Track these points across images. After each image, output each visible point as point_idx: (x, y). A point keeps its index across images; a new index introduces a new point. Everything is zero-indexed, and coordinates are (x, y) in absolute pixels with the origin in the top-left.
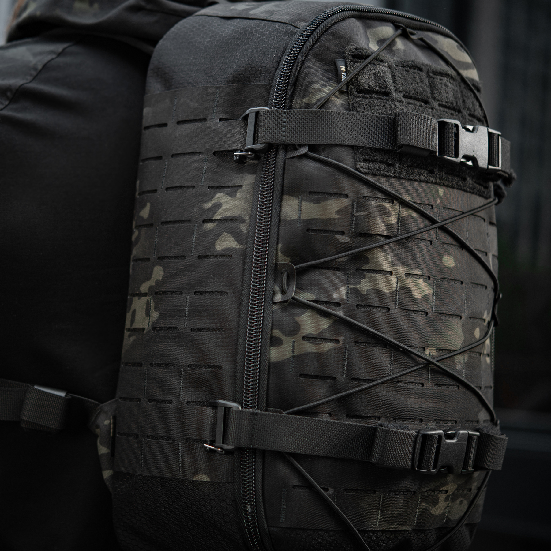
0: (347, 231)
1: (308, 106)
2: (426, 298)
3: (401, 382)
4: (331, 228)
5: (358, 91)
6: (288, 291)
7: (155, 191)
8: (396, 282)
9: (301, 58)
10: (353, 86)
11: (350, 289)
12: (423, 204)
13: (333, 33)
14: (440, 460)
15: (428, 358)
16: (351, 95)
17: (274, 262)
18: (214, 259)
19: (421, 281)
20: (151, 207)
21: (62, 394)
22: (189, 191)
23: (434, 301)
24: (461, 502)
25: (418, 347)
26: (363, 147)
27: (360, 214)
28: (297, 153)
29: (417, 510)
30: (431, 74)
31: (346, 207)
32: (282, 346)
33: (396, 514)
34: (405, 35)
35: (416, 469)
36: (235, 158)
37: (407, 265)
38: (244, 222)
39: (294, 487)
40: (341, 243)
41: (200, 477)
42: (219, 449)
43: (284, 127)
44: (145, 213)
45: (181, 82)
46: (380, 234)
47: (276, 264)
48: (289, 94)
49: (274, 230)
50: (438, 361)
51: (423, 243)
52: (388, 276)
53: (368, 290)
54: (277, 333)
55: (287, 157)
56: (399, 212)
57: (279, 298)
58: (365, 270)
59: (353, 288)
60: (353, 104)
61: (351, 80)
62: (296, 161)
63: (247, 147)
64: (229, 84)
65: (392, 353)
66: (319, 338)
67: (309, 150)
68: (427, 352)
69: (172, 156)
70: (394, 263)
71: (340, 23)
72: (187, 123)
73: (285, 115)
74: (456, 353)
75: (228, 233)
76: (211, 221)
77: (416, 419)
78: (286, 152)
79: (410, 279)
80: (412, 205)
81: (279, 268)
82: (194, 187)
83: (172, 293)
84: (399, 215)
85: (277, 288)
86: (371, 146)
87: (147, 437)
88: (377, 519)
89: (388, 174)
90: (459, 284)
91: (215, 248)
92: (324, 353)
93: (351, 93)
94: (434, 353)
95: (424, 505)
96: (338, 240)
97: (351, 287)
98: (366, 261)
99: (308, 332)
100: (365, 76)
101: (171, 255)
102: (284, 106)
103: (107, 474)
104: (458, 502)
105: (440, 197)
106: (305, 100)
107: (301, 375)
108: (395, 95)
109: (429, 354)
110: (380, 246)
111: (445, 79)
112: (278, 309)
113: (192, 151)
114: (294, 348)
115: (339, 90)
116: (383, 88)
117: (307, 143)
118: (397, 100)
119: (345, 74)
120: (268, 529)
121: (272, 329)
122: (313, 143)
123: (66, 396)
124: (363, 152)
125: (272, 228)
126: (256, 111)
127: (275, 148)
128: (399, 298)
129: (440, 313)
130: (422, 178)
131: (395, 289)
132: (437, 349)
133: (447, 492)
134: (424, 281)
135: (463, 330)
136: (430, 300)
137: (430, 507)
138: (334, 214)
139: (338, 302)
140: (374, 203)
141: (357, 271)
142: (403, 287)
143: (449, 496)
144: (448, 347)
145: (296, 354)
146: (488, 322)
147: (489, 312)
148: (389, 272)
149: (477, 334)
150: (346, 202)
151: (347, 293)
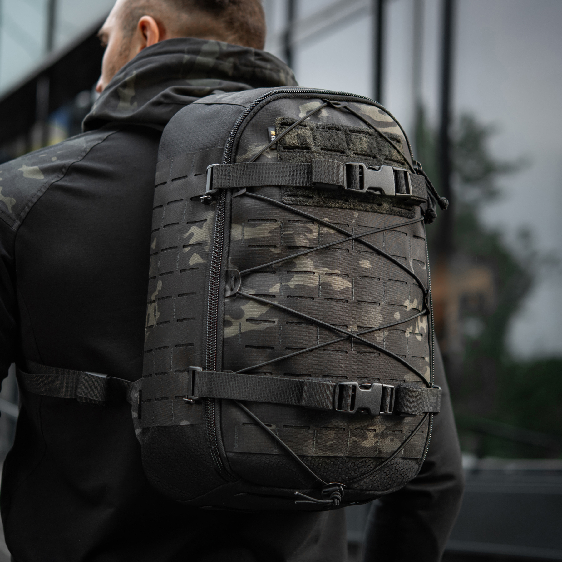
0: (278, 245)
1: (246, 160)
2: (346, 290)
3: (327, 350)
4: (265, 244)
5: (284, 148)
6: (235, 289)
7: (158, 229)
8: (318, 279)
9: (241, 128)
10: (281, 144)
11: (283, 285)
12: (340, 224)
13: (266, 109)
14: (356, 403)
15: (350, 334)
16: (279, 151)
17: (225, 269)
18: (189, 271)
19: (340, 278)
20: (156, 240)
21: (104, 376)
22: (175, 226)
23: (353, 292)
24: (392, 440)
25: (341, 325)
26: (287, 186)
27: (286, 233)
28: (239, 194)
29: (349, 443)
30: (348, 132)
31: (276, 228)
32: (232, 327)
33: (328, 444)
34: (329, 106)
35: (337, 409)
36: (202, 201)
37: (327, 267)
38: (207, 245)
39: (244, 424)
40: (274, 254)
41: (184, 423)
42: (191, 401)
43: (229, 176)
44: (153, 245)
45: (175, 152)
46: (303, 246)
47: (227, 271)
48: (233, 153)
49: (226, 248)
50: (358, 335)
51: (340, 251)
52: (312, 275)
53: (295, 285)
54: (228, 317)
55: (233, 197)
56: (319, 230)
57: (229, 294)
58: (293, 272)
59: (285, 285)
60: (280, 157)
61: (279, 140)
62: (239, 199)
63: (207, 192)
64: (201, 150)
65: (318, 329)
66: (259, 320)
67: (247, 191)
68: (349, 329)
69: (168, 204)
70: (316, 266)
71: (273, 102)
72: (177, 180)
73: (229, 168)
74: (374, 329)
75: (196, 253)
76: (187, 246)
77: (341, 376)
78: (232, 194)
79: (329, 277)
80: (329, 225)
81: (229, 273)
82: (178, 223)
83: (167, 297)
84: (319, 232)
85: (228, 287)
86: (293, 185)
87: (156, 400)
88: (313, 447)
89: (308, 204)
90: (376, 281)
91: (189, 264)
92: (263, 331)
93: (279, 149)
94: (355, 329)
95: (354, 439)
96: (272, 252)
97: (284, 284)
98: (294, 265)
99: (250, 316)
100: (290, 137)
101: (166, 272)
102: (230, 162)
103: (138, 431)
104: (389, 439)
105: (355, 218)
106: (244, 157)
107: (246, 346)
108: (314, 149)
109: (352, 330)
110: (304, 255)
111: (360, 135)
112: (229, 301)
113: (179, 199)
114: (240, 328)
115: (270, 148)
116: (304, 145)
117: (245, 186)
118: (316, 152)
119: (275, 137)
120: (226, 454)
121: (224, 314)
122: (250, 186)
123: (107, 377)
124: (287, 189)
125: (224, 247)
126: (212, 167)
127: (224, 191)
128: (321, 290)
129: (359, 301)
130: (337, 205)
131: (318, 284)
132: (358, 327)
133: (375, 430)
134: (342, 278)
135: (382, 313)
136: (350, 292)
137: (359, 441)
138: (267, 233)
139: (274, 295)
140: (298, 225)
141: (287, 273)
142: (324, 282)
143: (378, 434)
144: (367, 325)
145: (242, 332)
146: (413, 309)
147: (413, 301)
148: (311, 272)
149: (397, 316)
150: (276, 225)
151: (280, 288)
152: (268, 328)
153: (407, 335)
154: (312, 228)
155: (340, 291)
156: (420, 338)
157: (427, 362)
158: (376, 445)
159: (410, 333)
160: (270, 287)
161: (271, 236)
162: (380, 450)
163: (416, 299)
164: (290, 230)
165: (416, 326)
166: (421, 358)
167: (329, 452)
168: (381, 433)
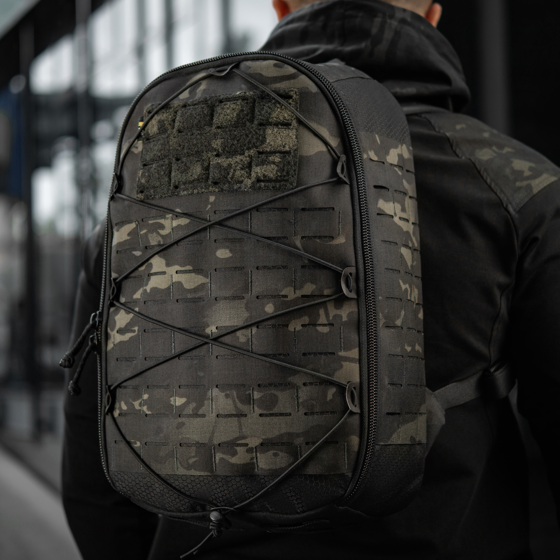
2: (201, 287)
5: (147, 139)
8: (170, 279)
10: (145, 136)
19: (193, 275)
24: (276, 455)
27: (142, 232)
31: (133, 230)
32: (110, 340)
33: (191, 461)
37: (178, 264)
40: (137, 257)
46: (156, 244)
52: (163, 276)
53: (151, 289)
54: (109, 330)
56: (172, 224)
58: (151, 274)
59: (144, 289)
60: (143, 150)
66: (125, 330)
68: (208, 330)
70: (168, 265)
77: (199, 386)
79: (180, 275)
92: (127, 341)
93: (143, 142)
94: (214, 330)
95: (220, 455)
96: (135, 255)
98: (151, 266)
99: (120, 326)
104: (271, 453)
105: (211, 203)
109: (211, 332)
110: (157, 253)
114: (114, 339)
121: (107, 327)
128: (173, 291)
129: (217, 298)
131: (169, 284)
132: (217, 327)
133: (247, 445)
134: (196, 274)
135: (247, 308)
136: (206, 288)
137: (227, 457)
138: (126, 236)
139: (136, 301)
140: (150, 222)
141: (149, 276)
142: (176, 282)
143: (252, 448)
144: (228, 324)
145: (115, 344)
146: (303, 296)
147: (301, 287)
148: (164, 272)
149: (270, 309)
150: (133, 225)
151: (142, 294)
152: (131, 338)
153: (295, 328)
154: (164, 224)
155: (194, 289)
156: (325, 330)
157: (346, 357)
158: (252, 461)
159: (303, 325)
160: (135, 293)
161: (130, 239)
162: (260, 466)
163: (312, 283)
164: (144, 229)
165: (319, 315)
166: (326, 354)
167: (193, 470)
168: (256, 448)
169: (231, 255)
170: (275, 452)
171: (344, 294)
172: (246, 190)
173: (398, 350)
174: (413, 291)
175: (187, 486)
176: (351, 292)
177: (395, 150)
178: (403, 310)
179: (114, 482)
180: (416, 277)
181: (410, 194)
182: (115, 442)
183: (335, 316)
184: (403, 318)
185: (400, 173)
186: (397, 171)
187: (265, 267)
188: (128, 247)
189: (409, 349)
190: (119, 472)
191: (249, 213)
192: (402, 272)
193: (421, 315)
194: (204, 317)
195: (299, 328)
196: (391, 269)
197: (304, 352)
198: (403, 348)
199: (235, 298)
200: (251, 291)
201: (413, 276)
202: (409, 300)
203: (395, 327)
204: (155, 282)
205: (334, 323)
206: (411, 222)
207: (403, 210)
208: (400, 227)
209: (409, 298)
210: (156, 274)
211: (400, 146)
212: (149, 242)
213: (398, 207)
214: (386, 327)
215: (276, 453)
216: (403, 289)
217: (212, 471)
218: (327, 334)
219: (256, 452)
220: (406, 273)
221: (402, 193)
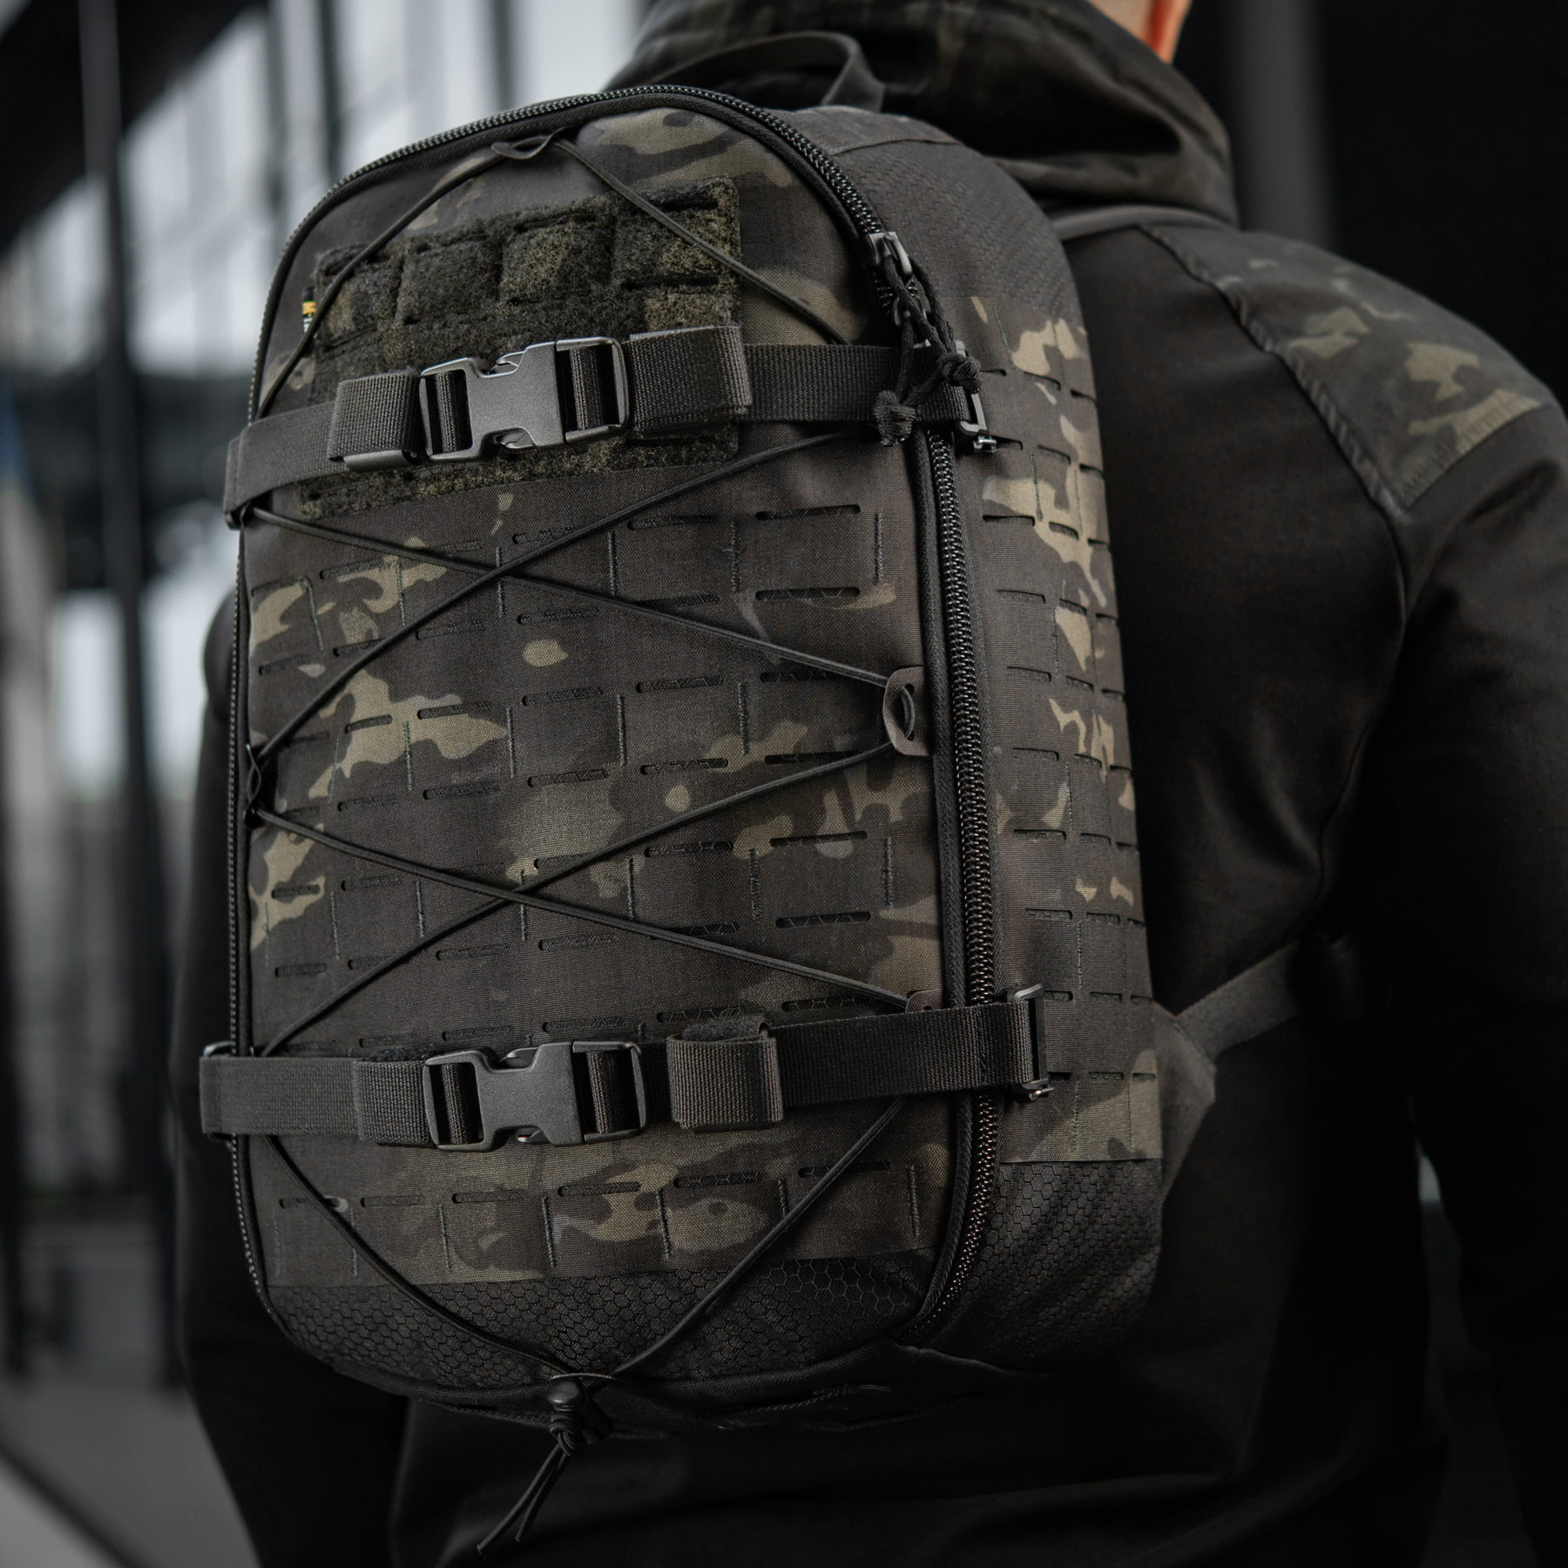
0: (312, 651)
2: (488, 751)
5: (326, 349)
8: (402, 734)
10: (320, 338)
11: (335, 772)
14: (485, 1118)
16: (317, 362)
19: (463, 718)
23: (514, 752)
24: (717, 1208)
27: (321, 611)
31: (294, 603)
32: (258, 917)
33: (486, 1243)
35: (436, 1143)
37: (421, 691)
40: (312, 680)
46: (363, 640)
52: (386, 728)
53: (353, 767)
56: (400, 580)
58: (351, 725)
59: (338, 769)
60: (314, 382)
66: (292, 889)
68: (512, 872)
77: (494, 1029)
79: (431, 721)
84: (400, 585)
92: (300, 918)
94: (530, 870)
95: (565, 1220)
96: (306, 675)
97: (338, 766)
98: (353, 704)
99: (279, 879)
100: (337, 310)
104: (701, 1207)
105: (502, 514)
107: (277, 972)
109: (521, 876)
114: (267, 918)
119: (311, 319)
120: (267, 1293)
128: (412, 768)
129: (532, 778)
131: (402, 750)
132: (538, 861)
133: (635, 1187)
134: (471, 717)
135: (616, 800)
136: (501, 755)
137: (583, 1225)
138: (278, 623)
139: (316, 806)
140: (342, 579)
141: (346, 731)
142: (418, 742)
143: (653, 1195)
144: (565, 851)
145: (270, 929)
146: (771, 759)
147: (764, 734)
148: (384, 717)
149: (678, 800)
150: (295, 592)
151: (330, 782)
152: (308, 909)
153: (752, 851)
154: (379, 581)
155: (469, 758)
156: (842, 849)
157: (901, 923)
158: (652, 1232)
159: (774, 842)
160: (312, 783)
161: (290, 630)
162: (677, 1245)
163: (796, 719)
164: (328, 601)
165: (823, 810)
166: (844, 917)
167: (492, 1268)
168: (661, 1192)
169: (564, 656)
170: (715, 1201)
171: (891, 745)
172: (595, 470)
173: (1055, 896)
174: (1096, 730)
175: (481, 1314)
176: (911, 738)
177: (1036, 335)
178: (1065, 784)
179: (286, 1317)
180: (1105, 691)
181: (1083, 458)
182: (281, 1203)
183: (870, 811)
184: (1066, 808)
185: (1052, 399)
186: (1043, 394)
187: (660, 686)
188: (285, 655)
189: (1089, 893)
190: (297, 1290)
191: (610, 535)
192: (1058, 677)
193: (1127, 799)
194: (501, 837)
195: (764, 849)
196: (1026, 669)
197: (780, 915)
198: (1069, 889)
199: (580, 775)
200: (625, 752)
201: (1096, 688)
202: (1082, 756)
203: (1041, 831)
204: (362, 748)
205: (866, 830)
206: (1084, 538)
207: (1061, 502)
208: (1051, 549)
209: (1082, 749)
210: (365, 723)
211: (1049, 324)
212: (343, 636)
213: (1048, 492)
214: (1016, 831)
215: (720, 1204)
216: (1062, 725)
217: (544, 1267)
218: (846, 861)
219: (663, 1206)
220: (1073, 679)
221: (1058, 456)
